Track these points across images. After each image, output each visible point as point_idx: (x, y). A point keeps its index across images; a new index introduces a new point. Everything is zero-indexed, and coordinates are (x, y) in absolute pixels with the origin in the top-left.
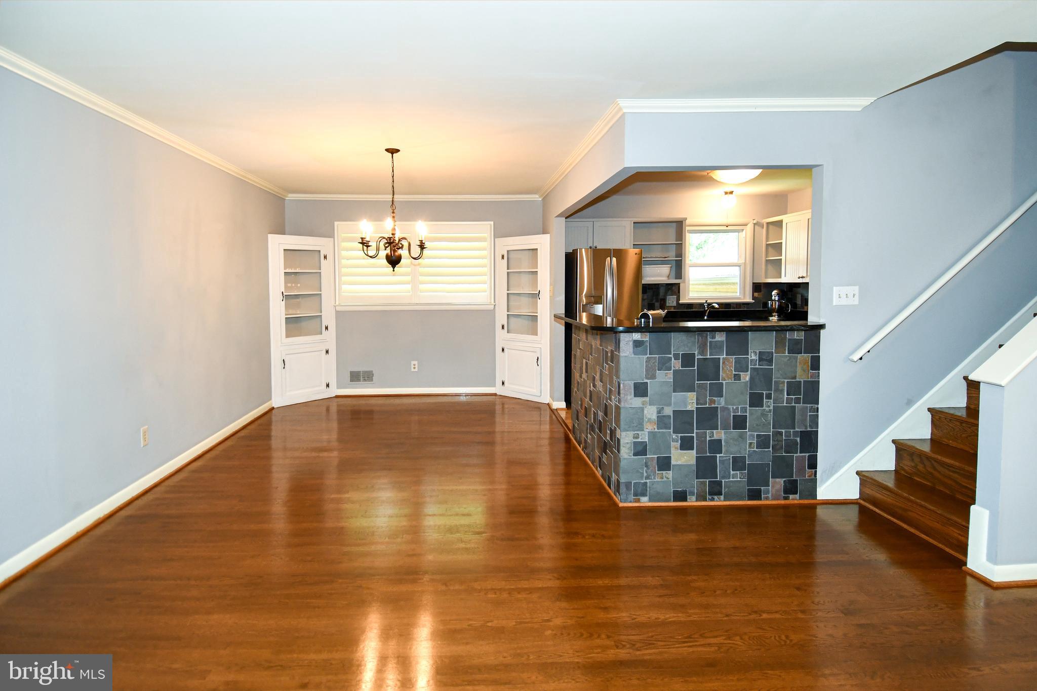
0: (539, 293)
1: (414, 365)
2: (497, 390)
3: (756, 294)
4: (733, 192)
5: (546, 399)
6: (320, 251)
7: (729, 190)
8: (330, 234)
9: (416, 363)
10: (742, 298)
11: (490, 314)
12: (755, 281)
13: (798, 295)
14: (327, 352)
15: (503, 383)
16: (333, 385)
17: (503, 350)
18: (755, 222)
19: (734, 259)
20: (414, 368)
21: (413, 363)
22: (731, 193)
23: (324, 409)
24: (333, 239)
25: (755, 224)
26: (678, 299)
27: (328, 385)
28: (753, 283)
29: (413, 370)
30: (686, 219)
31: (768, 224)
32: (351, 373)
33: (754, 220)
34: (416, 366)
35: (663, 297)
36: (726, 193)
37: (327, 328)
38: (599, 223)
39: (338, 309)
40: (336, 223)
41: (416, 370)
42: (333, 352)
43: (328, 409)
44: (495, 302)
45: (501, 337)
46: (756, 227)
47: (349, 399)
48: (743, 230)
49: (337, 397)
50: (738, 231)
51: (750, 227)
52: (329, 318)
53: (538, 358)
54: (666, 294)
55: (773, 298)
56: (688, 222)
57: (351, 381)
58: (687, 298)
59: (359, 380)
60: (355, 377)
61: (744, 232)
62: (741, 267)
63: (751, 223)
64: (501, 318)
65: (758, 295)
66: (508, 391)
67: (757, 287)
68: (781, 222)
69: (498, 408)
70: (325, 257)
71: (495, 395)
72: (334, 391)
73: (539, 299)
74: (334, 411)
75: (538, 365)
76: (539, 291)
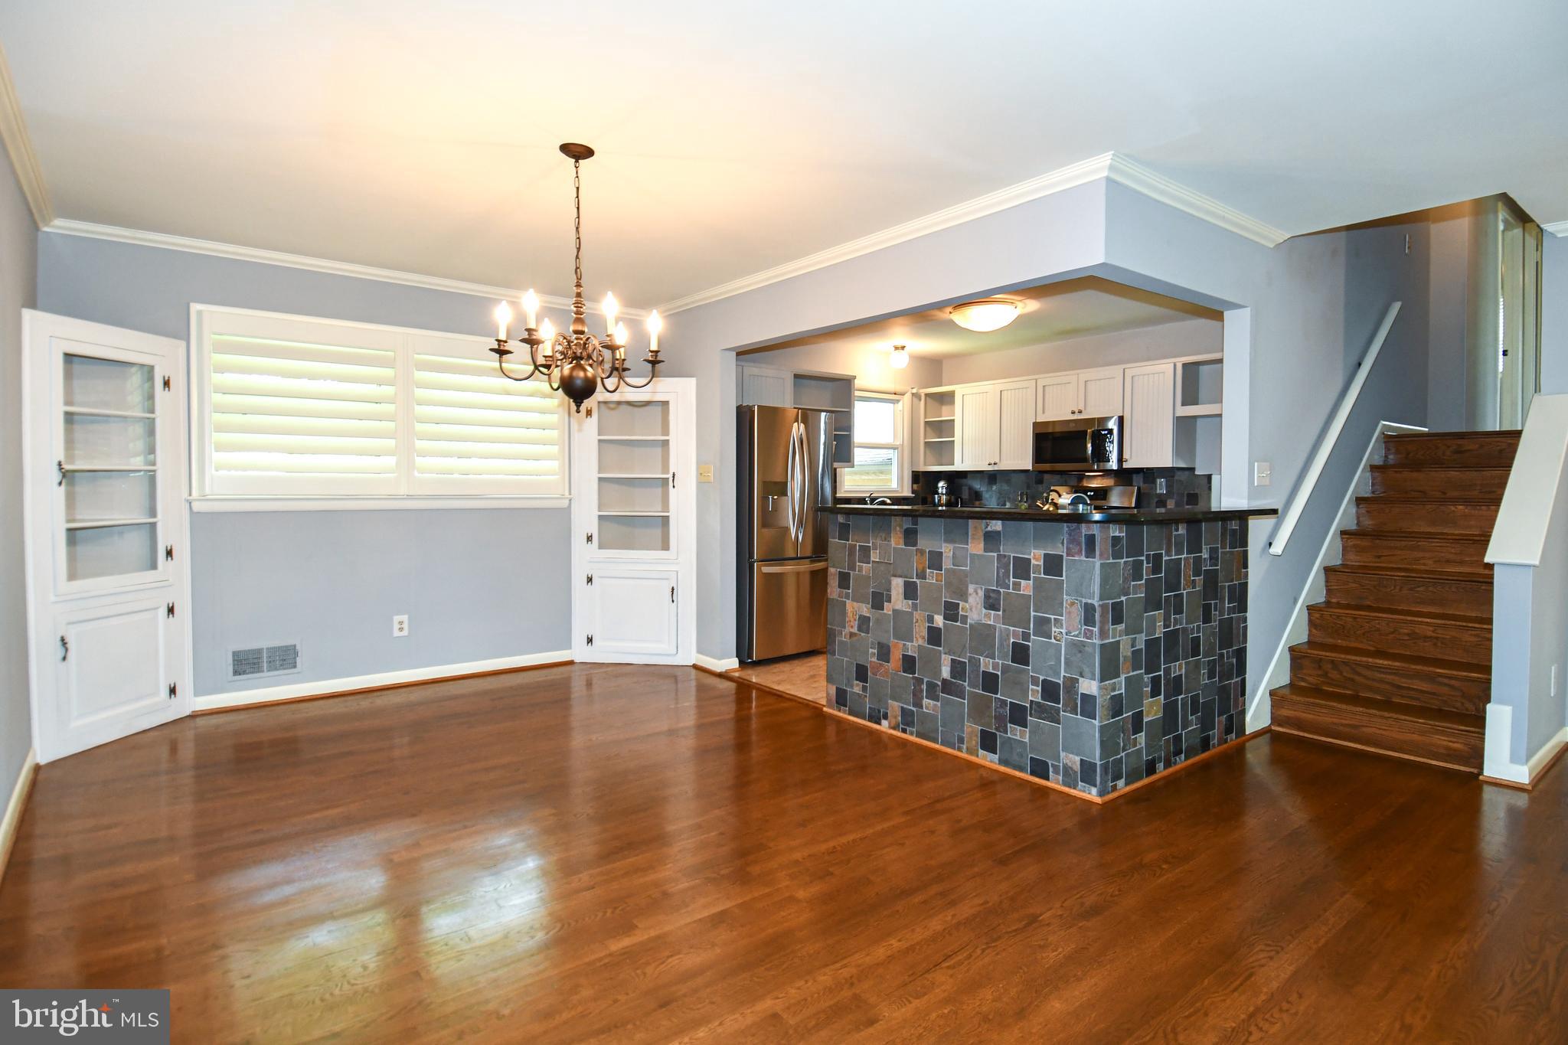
0: (674, 477)
1: (401, 623)
2: (579, 653)
3: (915, 486)
4: (904, 347)
5: (689, 655)
6: (151, 365)
7: (899, 344)
8: (180, 331)
9: (405, 618)
10: (899, 491)
11: (562, 516)
12: (915, 469)
13: (963, 488)
14: (171, 610)
15: (590, 640)
16: (186, 687)
17: (590, 580)
18: (914, 391)
19: (888, 439)
20: (401, 629)
21: (397, 618)
22: (903, 348)
23: (164, 752)
24: (185, 340)
25: (913, 394)
27: (173, 691)
28: (913, 472)
29: (397, 633)
30: (855, 377)
31: (927, 395)
32: (235, 654)
33: (914, 388)
34: (406, 626)
36: (896, 348)
37: (169, 553)
38: (749, 368)
39: (196, 507)
40: (195, 307)
41: (405, 633)
42: (184, 610)
43: (174, 748)
44: (570, 494)
45: (584, 557)
46: (914, 397)
47: (242, 716)
48: (898, 401)
49: (194, 716)
50: (893, 401)
51: (907, 398)
52: (173, 530)
53: (673, 589)
55: (940, 491)
56: (857, 383)
57: (236, 673)
58: (845, 491)
59: (259, 670)
60: (246, 664)
61: (901, 403)
62: (899, 449)
63: (910, 392)
64: (586, 517)
65: (919, 487)
66: (604, 652)
67: (919, 477)
68: (951, 395)
69: (578, 688)
70: (166, 384)
71: (571, 663)
72: (192, 702)
73: (674, 487)
74: (188, 753)
75: (673, 601)
76: (674, 475)
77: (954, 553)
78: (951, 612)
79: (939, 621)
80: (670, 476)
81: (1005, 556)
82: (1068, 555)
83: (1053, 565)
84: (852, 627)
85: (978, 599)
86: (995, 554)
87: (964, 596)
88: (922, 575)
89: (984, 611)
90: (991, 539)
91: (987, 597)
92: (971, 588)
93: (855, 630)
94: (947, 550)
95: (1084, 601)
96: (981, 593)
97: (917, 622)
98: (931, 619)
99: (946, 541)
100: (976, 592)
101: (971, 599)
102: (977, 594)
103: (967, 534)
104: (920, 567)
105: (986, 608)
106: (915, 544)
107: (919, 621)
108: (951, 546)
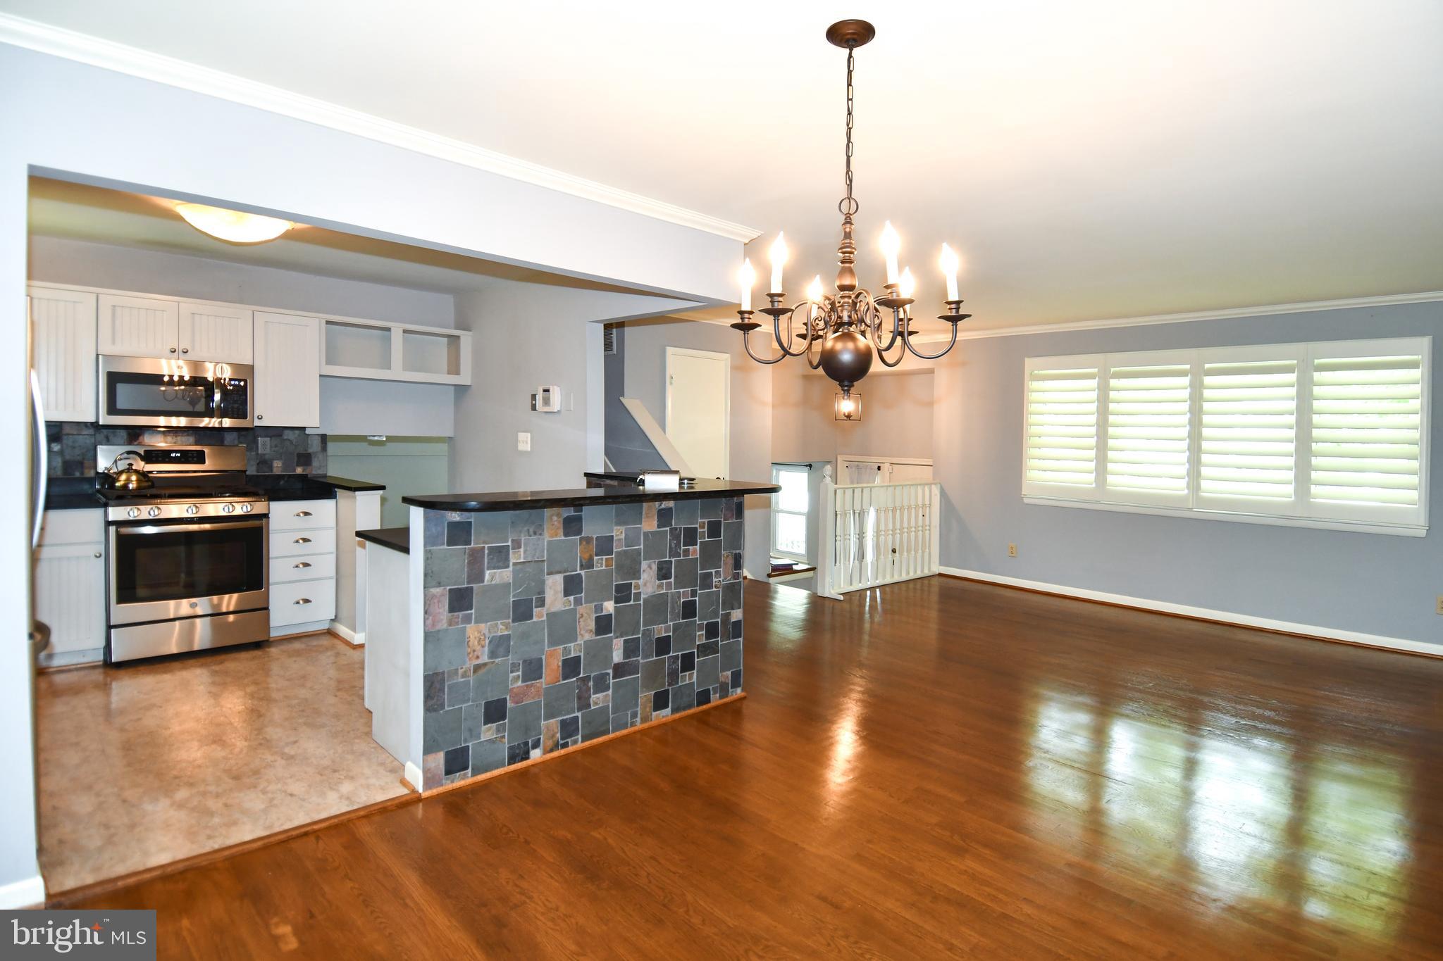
77: (626, 535)
78: (623, 594)
79: (609, 607)
81: (676, 529)
82: (724, 519)
83: (714, 529)
85: (652, 573)
86: (668, 529)
87: (636, 574)
88: (588, 565)
89: (658, 582)
90: (664, 515)
91: (660, 569)
92: (644, 565)
94: (619, 533)
95: (735, 552)
96: (655, 567)
97: (583, 616)
98: (599, 608)
99: (619, 523)
100: (650, 567)
101: (644, 576)
102: (651, 568)
103: (641, 513)
104: (587, 556)
105: (659, 579)
106: (579, 532)
107: (585, 615)
108: (623, 528)
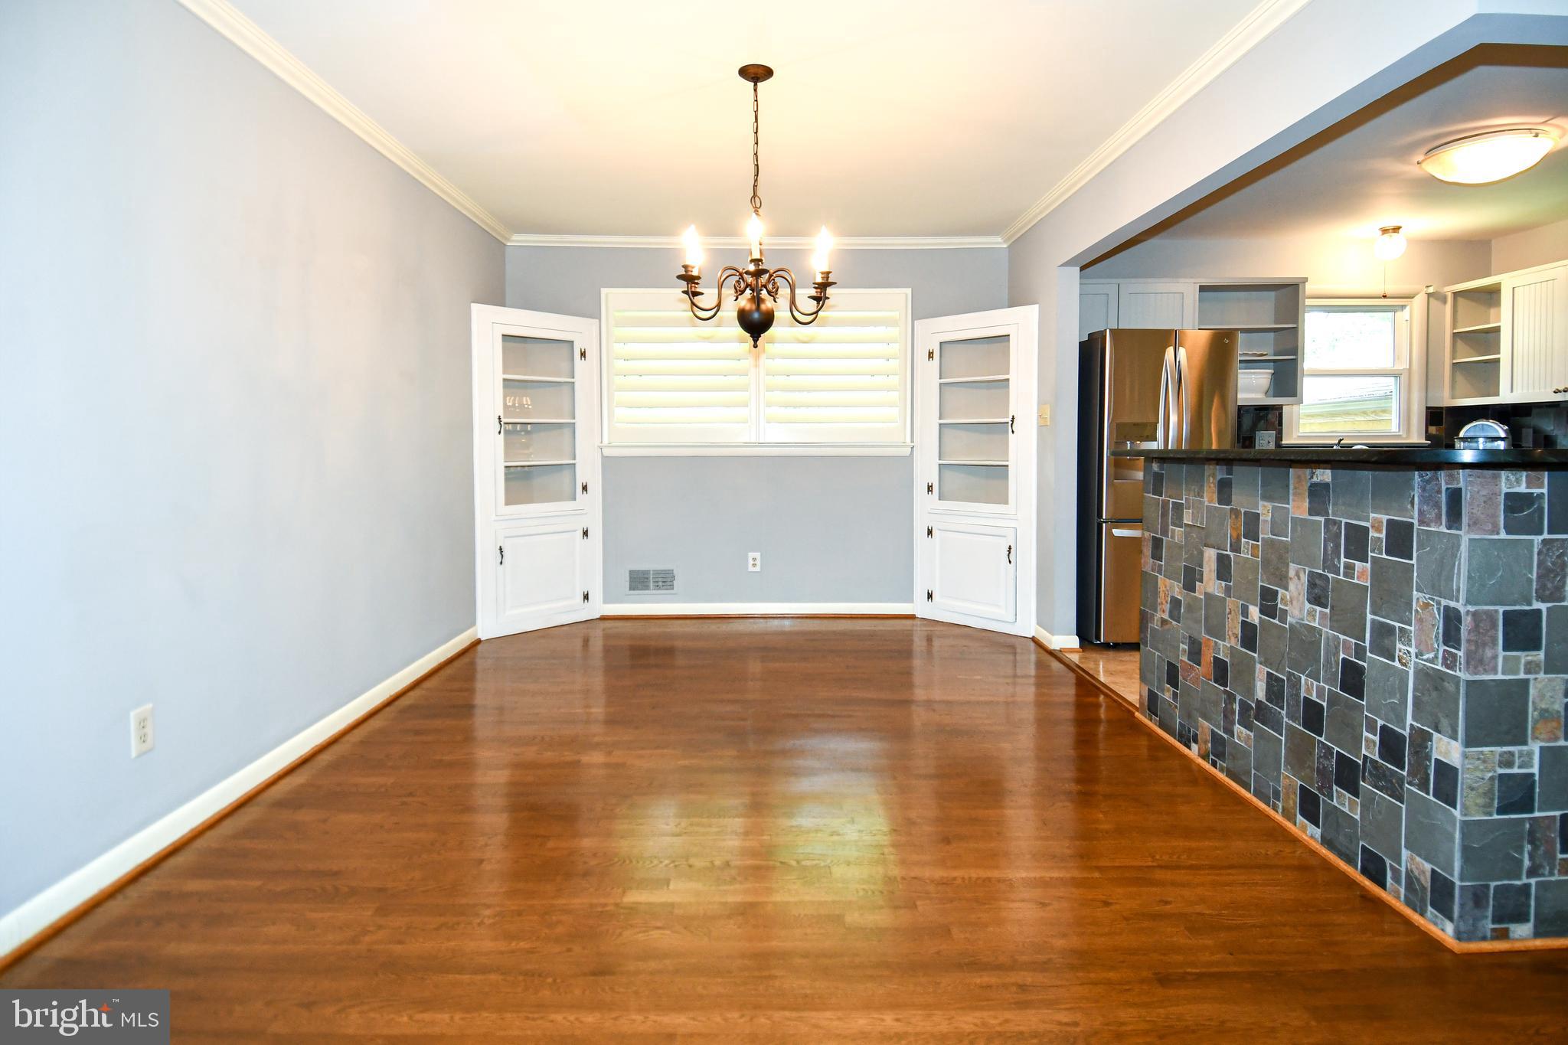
0: (1013, 421)
1: (754, 559)
2: (919, 608)
3: (1433, 430)
4: (1399, 228)
5: (1027, 626)
6: (573, 342)
7: (1389, 224)
8: (595, 313)
9: (757, 555)
10: (1404, 436)
11: (906, 463)
12: (1430, 405)
14: (586, 533)
15: (930, 596)
16: (596, 596)
17: (930, 532)
18: (1431, 290)
19: (1386, 363)
20: (754, 565)
21: (751, 555)
22: (1396, 229)
23: (578, 644)
24: (598, 320)
25: (1429, 295)
26: (1279, 437)
27: (586, 597)
28: (1427, 408)
29: (751, 569)
30: (1305, 280)
31: (1456, 294)
32: (631, 572)
33: (1428, 287)
34: (758, 562)
35: (1248, 435)
36: (1385, 231)
37: (585, 488)
38: (1130, 286)
39: (607, 452)
40: (604, 291)
41: (758, 569)
42: (596, 533)
43: (586, 642)
44: (912, 441)
45: (926, 508)
46: (1431, 299)
47: (628, 624)
48: (1403, 307)
49: (603, 618)
50: (1393, 309)
51: (1419, 301)
52: (588, 470)
53: (1010, 548)
54: (1254, 428)
56: (1310, 288)
57: (631, 588)
58: (1295, 436)
59: (647, 588)
60: (639, 581)
61: (1407, 310)
62: (1402, 377)
63: (1424, 292)
64: (926, 469)
65: (1437, 430)
66: (943, 610)
67: (1434, 416)
68: (1495, 287)
69: (919, 644)
70: (583, 354)
71: (912, 617)
72: (598, 608)
73: (1013, 432)
74: (597, 645)
75: (1010, 562)
76: (1013, 418)
77: (1272, 516)
78: (1269, 603)
79: (1255, 614)
80: (1009, 420)
81: (1334, 522)
82: (1421, 522)
83: (1400, 538)
84: (1164, 611)
85: (1300, 586)
86: (1322, 519)
87: (1283, 581)
88: (1236, 548)
89: (1308, 606)
90: (1318, 495)
91: (1312, 585)
92: (1293, 568)
93: (1166, 616)
94: (1265, 510)
95: (1444, 602)
96: (1304, 578)
97: (1230, 613)
98: (1245, 612)
99: (1265, 498)
100: (1298, 575)
101: (1292, 586)
102: (1299, 578)
103: (1288, 486)
104: (1235, 535)
105: (1310, 602)
106: (1228, 502)
107: (1232, 613)
108: (1269, 505)
